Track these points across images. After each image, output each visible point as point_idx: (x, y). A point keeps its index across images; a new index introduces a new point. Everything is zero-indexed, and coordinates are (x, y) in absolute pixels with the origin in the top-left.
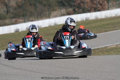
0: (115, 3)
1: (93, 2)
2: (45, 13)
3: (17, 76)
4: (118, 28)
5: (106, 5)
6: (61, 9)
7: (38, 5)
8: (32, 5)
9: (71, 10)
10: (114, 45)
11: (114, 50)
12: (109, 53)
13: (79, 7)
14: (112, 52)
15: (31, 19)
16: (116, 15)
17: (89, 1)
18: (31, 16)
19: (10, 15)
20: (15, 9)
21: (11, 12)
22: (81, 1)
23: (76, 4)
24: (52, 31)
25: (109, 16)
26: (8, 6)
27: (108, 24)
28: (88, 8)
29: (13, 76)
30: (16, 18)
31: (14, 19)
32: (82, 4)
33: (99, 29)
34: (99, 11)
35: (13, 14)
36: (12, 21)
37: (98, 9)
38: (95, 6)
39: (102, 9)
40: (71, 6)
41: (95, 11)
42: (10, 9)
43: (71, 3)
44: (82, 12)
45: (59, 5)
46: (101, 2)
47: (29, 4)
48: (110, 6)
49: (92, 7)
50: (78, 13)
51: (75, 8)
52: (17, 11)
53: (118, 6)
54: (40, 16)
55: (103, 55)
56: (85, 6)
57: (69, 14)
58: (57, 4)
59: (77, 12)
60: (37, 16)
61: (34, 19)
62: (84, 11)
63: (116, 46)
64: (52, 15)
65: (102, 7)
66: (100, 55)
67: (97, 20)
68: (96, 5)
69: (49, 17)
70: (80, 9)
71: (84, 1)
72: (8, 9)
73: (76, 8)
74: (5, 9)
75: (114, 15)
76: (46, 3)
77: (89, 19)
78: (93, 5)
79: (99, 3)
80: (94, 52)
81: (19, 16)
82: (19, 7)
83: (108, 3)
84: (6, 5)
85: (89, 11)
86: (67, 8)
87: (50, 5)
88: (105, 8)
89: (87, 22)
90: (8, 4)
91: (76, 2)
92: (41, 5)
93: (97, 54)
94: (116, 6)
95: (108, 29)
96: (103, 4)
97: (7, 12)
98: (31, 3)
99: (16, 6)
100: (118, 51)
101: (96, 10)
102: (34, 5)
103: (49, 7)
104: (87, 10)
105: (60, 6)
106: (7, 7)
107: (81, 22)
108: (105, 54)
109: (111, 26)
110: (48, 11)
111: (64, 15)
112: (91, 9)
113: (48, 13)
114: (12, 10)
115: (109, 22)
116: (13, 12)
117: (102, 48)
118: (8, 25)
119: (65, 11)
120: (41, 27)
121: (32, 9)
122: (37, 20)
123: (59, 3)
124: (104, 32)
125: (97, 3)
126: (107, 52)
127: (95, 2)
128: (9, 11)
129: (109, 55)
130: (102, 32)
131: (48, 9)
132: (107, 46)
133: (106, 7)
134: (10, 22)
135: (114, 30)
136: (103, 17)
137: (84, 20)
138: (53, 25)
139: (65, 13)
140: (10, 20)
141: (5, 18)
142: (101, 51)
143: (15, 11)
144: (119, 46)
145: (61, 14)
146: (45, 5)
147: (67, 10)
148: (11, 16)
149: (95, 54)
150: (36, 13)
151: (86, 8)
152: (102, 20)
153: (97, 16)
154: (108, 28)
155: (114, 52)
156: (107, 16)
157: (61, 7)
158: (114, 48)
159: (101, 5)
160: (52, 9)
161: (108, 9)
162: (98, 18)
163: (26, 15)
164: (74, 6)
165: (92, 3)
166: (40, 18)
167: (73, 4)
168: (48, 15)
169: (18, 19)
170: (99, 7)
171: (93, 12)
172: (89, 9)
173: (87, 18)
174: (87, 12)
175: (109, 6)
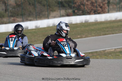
0: (115, 6)
1: (94, 4)
2: (44, 13)
3: (12, 76)
4: (117, 32)
5: (106, 8)
6: (60, 10)
7: (38, 5)
8: (31, 4)
9: (70, 11)
10: (112, 49)
11: (112, 54)
12: (107, 56)
13: (79, 8)
14: (110, 56)
15: (30, 18)
16: (116, 19)
17: (89, 3)
18: (29, 15)
19: (8, 14)
20: (14, 8)
21: (9, 10)
22: (81, 3)
23: (76, 6)
24: (50, 32)
25: (109, 19)
26: (7, 4)
27: (107, 28)
28: (87, 10)
29: (9, 76)
30: (15, 16)
31: (12, 18)
32: (82, 6)
33: (98, 31)
34: (99, 13)
35: (11, 12)
36: (10, 20)
37: (98, 12)
38: (95, 9)
39: (102, 12)
40: (71, 7)
41: (95, 14)
42: (9, 7)
43: (71, 4)
44: (82, 14)
45: (58, 5)
46: (101, 5)
47: (28, 4)
48: (111, 9)
49: (92, 10)
50: (78, 15)
51: (74, 9)
52: (16, 9)
53: (119, 9)
54: (39, 16)
55: (101, 59)
56: (85, 8)
57: (68, 15)
58: (56, 4)
59: (76, 13)
60: (36, 16)
61: (32, 19)
62: (84, 13)
63: (114, 50)
64: (51, 15)
65: (102, 10)
66: (98, 58)
67: (96, 23)
68: (96, 7)
69: (48, 17)
70: (80, 11)
71: (84, 3)
72: (6, 7)
73: (76, 10)
74: (4, 7)
75: (113, 19)
76: (45, 3)
77: (88, 21)
78: (93, 8)
79: (99, 5)
80: (92, 55)
81: (18, 15)
82: (18, 5)
83: (108, 6)
84: (5, 3)
85: (89, 13)
86: (66, 10)
87: (49, 6)
88: (105, 11)
89: (86, 24)
90: (6, 2)
91: (76, 3)
92: (40, 4)
93: (94, 57)
94: (116, 9)
95: (107, 33)
96: (103, 6)
97: (6, 10)
98: (30, 2)
99: (15, 5)
100: (116, 55)
101: (96, 12)
102: (33, 5)
103: (48, 7)
104: (87, 12)
105: (59, 7)
106: (5, 5)
107: (80, 24)
108: (103, 57)
109: (110, 30)
110: (47, 11)
111: (63, 16)
112: (91, 12)
113: (47, 13)
114: (11, 9)
115: (108, 25)
116: (12, 11)
117: (100, 52)
118: (6, 23)
119: (65, 12)
120: (39, 27)
121: (31, 8)
122: (36, 19)
123: (58, 4)
124: (103, 35)
125: (98, 6)
126: (105, 55)
127: (95, 5)
128: (8, 9)
129: (107, 58)
130: (101, 35)
131: (47, 9)
132: (106, 50)
133: (107, 10)
134: (8, 21)
135: (113, 34)
136: (103, 20)
137: (84, 22)
138: (51, 25)
139: (64, 14)
140: (8, 18)
141: (3, 16)
142: (99, 54)
143: (14, 10)
144: (117, 50)
145: (61, 15)
146: (44, 6)
147: (67, 11)
148: (10, 14)
149: (93, 57)
150: (34, 13)
151: (86, 10)
152: (101, 23)
153: (96, 19)
154: (108, 31)
155: (112, 56)
156: (107, 19)
157: (61, 8)
158: (112, 51)
159: (101, 7)
160: (51, 9)
161: (108, 12)
162: (97, 21)
163: (25, 14)
164: (74, 7)
165: (92, 5)
166: (38, 18)
167: (73, 5)
168: (47, 16)
169: (17, 18)
170: (99, 10)
171: (92, 14)
172: (89, 11)
173: (86, 20)
174: (87, 14)
175: (109, 9)
